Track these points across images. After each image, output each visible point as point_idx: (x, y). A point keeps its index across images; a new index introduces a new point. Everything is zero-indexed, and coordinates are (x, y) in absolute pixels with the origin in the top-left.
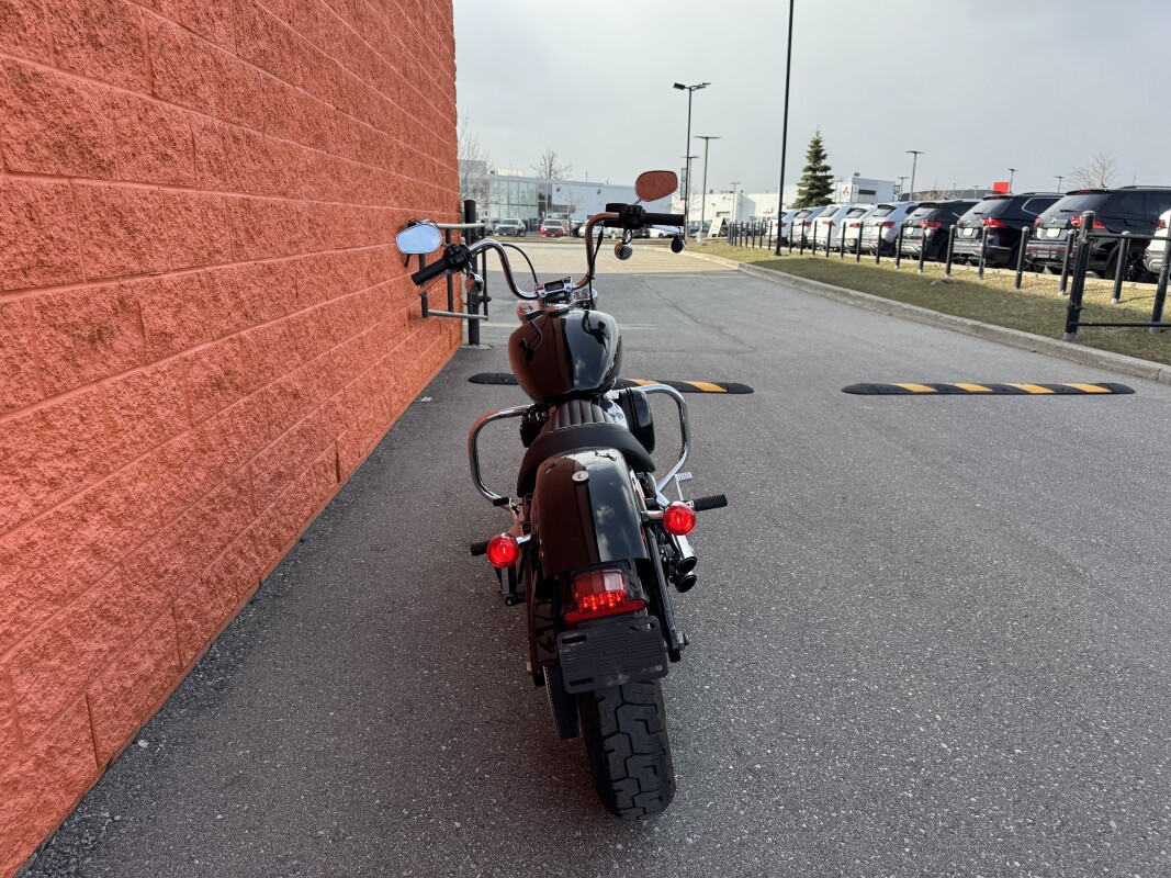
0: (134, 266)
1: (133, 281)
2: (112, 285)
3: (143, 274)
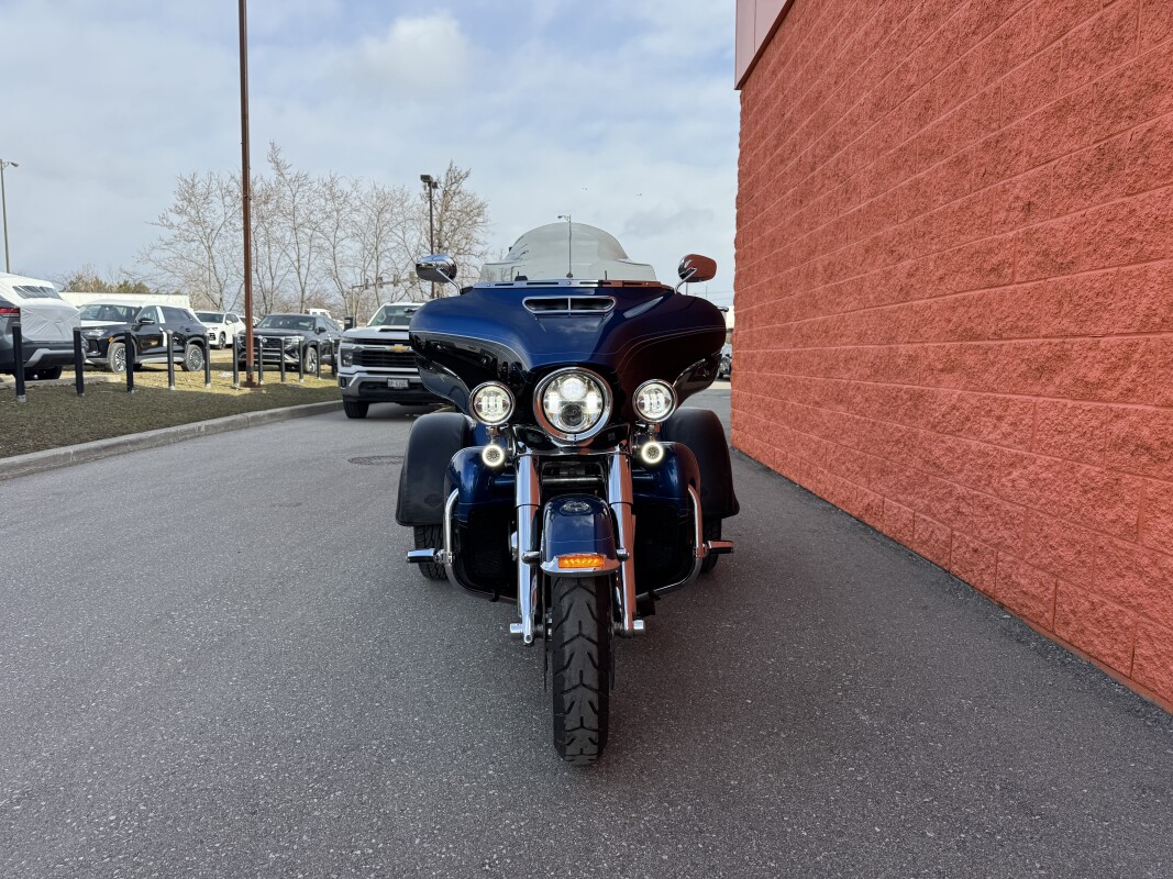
1: (1072, 340)
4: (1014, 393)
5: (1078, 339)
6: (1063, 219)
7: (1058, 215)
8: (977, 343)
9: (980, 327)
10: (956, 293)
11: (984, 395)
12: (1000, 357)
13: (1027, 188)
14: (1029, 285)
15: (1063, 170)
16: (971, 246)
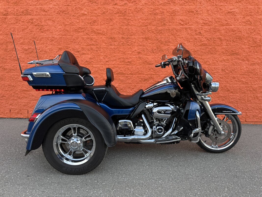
0: (155, 74)
1: (153, 75)
2: (149, 75)
3: (156, 75)
4: (138, 84)
5: (155, 75)
6: (150, 56)
7: (148, 56)
8: (124, 75)
9: (124, 72)
10: (114, 65)
11: (127, 85)
12: (132, 78)
13: (138, 49)
14: (141, 66)
15: (149, 49)
16: (120, 57)
